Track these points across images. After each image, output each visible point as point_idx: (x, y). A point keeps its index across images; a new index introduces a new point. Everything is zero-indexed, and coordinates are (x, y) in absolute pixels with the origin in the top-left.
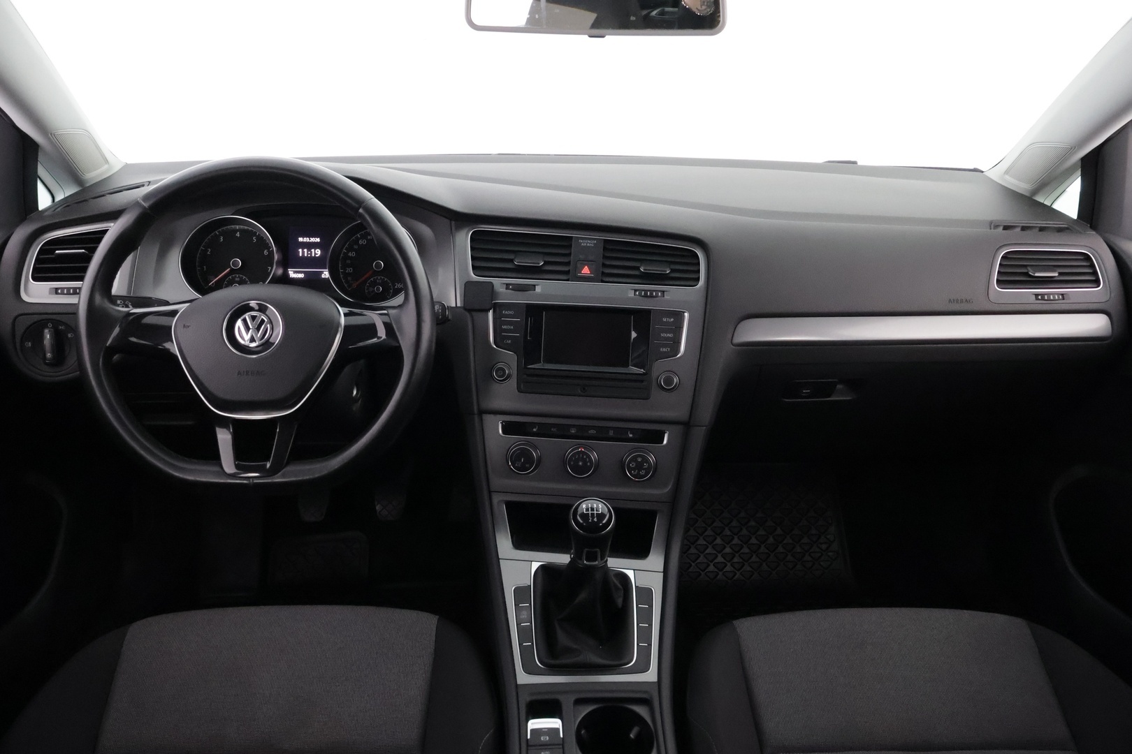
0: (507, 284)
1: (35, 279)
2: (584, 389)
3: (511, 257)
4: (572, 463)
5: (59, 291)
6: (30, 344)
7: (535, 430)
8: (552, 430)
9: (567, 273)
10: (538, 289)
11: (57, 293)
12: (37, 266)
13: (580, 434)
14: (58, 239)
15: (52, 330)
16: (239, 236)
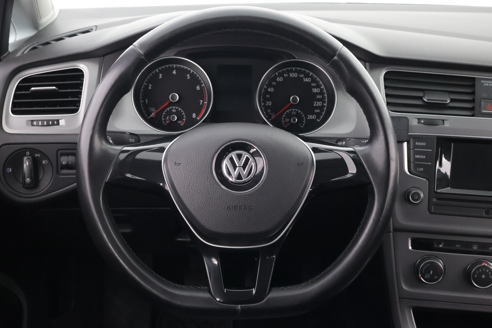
0: (419, 119)
1: (14, 112)
2: (488, 212)
3: (420, 94)
4: (476, 276)
5: (35, 123)
6: (10, 170)
7: (441, 246)
8: (457, 246)
9: (472, 109)
10: (447, 124)
11: (33, 125)
12: (15, 101)
13: (482, 250)
14: (31, 77)
15: (30, 157)
16: (175, 73)
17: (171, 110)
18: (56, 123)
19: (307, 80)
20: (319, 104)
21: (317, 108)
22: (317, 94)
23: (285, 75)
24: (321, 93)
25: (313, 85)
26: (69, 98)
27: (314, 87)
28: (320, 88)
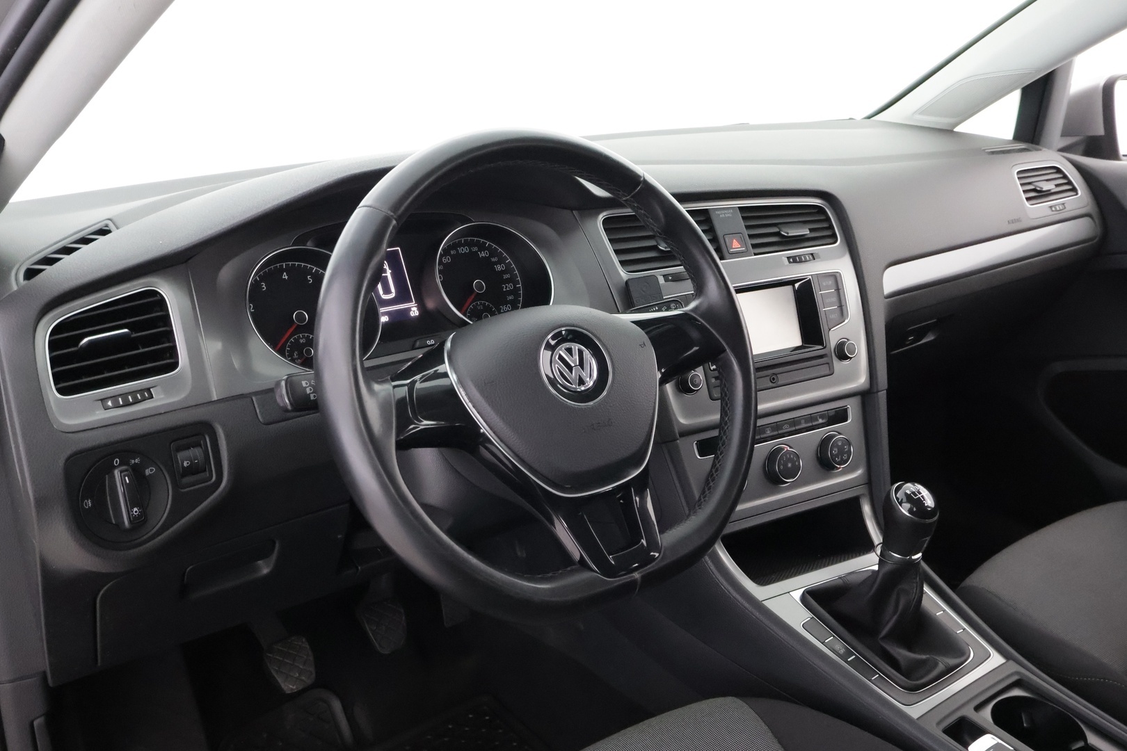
0: (665, 276)
1: (62, 391)
2: (774, 379)
3: (652, 242)
4: (781, 468)
5: (110, 403)
6: (90, 503)
11: (106, 408)
12: (56, 370)
13: (776, 433)
14: (67, 321)
15: (124, 468)
16: (286, 277)
17: (297, 340)
18: (147, 394)
19: (482, 254)
20: (510, 287)
21: (510, 293)
22: (503, 272)
23: (452, 252)
24: (508, 270)
25: (493, 260)
26: (139, 349)
27: (496, 263)
28: (505, 263)
